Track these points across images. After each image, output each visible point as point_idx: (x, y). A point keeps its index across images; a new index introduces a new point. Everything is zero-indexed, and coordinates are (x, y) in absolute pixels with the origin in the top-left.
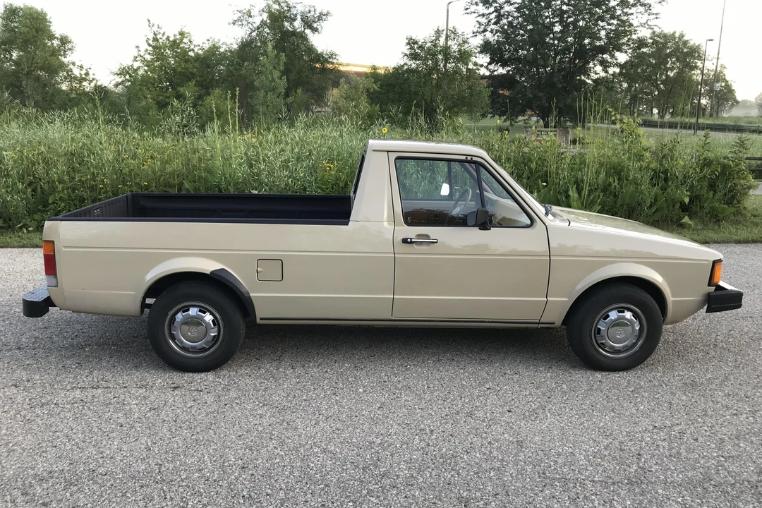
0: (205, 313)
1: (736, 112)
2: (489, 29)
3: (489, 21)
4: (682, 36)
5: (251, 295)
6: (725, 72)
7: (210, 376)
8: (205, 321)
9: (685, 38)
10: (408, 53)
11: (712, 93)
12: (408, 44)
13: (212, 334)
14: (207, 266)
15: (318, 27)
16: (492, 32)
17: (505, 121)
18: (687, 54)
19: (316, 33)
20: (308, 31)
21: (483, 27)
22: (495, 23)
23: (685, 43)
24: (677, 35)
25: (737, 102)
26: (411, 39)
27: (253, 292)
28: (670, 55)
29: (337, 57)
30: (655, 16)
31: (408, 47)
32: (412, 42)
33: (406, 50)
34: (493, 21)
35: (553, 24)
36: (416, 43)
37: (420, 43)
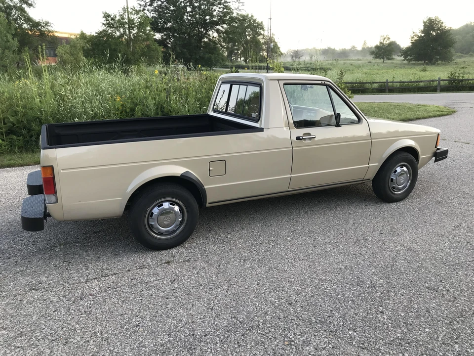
0: (174, 205)
1: (281, 60)
2: (146, 9)
3: (146, 4)
4: (252, 16)
5: (205, 187)
6: (275, 37)
7: (181, 249)
8: (174, 211)
9: (254, 18)
10: (105, 22)
11: (269, 50)
12: (104, 17)
13: (180, 220)
14: (178, 170)
15: (33, 3)
16: (148, 10)
17: (163, 67)
18: (256, 27)
19: (32, 7)
20: (24, 6)
21: (143, 7)
22: (150, 5)
23: (254, 21)
24: (250, 16)
25: (282, 54)
26: (106, 13)
27: (206, 186)
28: (247, 27)
29: (52, 25)
30: (242, 4)
31: (104, 19)
32: (106, 16)
33: (103, 20)
34: (148, 4)
35: (185, 7)
36: (109, 16)
37: (112, 16)
